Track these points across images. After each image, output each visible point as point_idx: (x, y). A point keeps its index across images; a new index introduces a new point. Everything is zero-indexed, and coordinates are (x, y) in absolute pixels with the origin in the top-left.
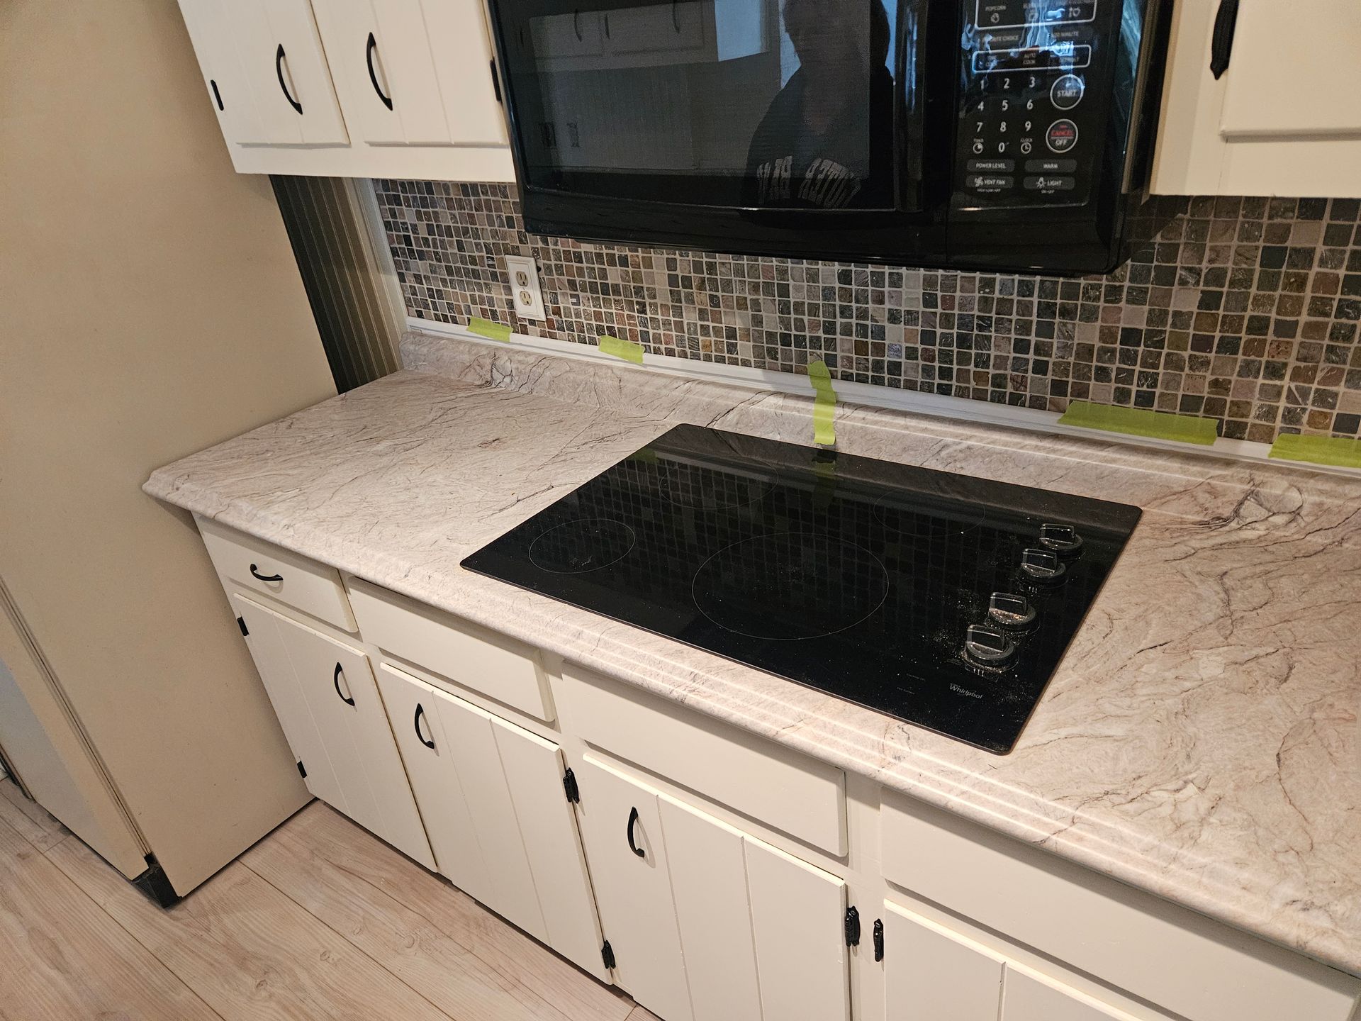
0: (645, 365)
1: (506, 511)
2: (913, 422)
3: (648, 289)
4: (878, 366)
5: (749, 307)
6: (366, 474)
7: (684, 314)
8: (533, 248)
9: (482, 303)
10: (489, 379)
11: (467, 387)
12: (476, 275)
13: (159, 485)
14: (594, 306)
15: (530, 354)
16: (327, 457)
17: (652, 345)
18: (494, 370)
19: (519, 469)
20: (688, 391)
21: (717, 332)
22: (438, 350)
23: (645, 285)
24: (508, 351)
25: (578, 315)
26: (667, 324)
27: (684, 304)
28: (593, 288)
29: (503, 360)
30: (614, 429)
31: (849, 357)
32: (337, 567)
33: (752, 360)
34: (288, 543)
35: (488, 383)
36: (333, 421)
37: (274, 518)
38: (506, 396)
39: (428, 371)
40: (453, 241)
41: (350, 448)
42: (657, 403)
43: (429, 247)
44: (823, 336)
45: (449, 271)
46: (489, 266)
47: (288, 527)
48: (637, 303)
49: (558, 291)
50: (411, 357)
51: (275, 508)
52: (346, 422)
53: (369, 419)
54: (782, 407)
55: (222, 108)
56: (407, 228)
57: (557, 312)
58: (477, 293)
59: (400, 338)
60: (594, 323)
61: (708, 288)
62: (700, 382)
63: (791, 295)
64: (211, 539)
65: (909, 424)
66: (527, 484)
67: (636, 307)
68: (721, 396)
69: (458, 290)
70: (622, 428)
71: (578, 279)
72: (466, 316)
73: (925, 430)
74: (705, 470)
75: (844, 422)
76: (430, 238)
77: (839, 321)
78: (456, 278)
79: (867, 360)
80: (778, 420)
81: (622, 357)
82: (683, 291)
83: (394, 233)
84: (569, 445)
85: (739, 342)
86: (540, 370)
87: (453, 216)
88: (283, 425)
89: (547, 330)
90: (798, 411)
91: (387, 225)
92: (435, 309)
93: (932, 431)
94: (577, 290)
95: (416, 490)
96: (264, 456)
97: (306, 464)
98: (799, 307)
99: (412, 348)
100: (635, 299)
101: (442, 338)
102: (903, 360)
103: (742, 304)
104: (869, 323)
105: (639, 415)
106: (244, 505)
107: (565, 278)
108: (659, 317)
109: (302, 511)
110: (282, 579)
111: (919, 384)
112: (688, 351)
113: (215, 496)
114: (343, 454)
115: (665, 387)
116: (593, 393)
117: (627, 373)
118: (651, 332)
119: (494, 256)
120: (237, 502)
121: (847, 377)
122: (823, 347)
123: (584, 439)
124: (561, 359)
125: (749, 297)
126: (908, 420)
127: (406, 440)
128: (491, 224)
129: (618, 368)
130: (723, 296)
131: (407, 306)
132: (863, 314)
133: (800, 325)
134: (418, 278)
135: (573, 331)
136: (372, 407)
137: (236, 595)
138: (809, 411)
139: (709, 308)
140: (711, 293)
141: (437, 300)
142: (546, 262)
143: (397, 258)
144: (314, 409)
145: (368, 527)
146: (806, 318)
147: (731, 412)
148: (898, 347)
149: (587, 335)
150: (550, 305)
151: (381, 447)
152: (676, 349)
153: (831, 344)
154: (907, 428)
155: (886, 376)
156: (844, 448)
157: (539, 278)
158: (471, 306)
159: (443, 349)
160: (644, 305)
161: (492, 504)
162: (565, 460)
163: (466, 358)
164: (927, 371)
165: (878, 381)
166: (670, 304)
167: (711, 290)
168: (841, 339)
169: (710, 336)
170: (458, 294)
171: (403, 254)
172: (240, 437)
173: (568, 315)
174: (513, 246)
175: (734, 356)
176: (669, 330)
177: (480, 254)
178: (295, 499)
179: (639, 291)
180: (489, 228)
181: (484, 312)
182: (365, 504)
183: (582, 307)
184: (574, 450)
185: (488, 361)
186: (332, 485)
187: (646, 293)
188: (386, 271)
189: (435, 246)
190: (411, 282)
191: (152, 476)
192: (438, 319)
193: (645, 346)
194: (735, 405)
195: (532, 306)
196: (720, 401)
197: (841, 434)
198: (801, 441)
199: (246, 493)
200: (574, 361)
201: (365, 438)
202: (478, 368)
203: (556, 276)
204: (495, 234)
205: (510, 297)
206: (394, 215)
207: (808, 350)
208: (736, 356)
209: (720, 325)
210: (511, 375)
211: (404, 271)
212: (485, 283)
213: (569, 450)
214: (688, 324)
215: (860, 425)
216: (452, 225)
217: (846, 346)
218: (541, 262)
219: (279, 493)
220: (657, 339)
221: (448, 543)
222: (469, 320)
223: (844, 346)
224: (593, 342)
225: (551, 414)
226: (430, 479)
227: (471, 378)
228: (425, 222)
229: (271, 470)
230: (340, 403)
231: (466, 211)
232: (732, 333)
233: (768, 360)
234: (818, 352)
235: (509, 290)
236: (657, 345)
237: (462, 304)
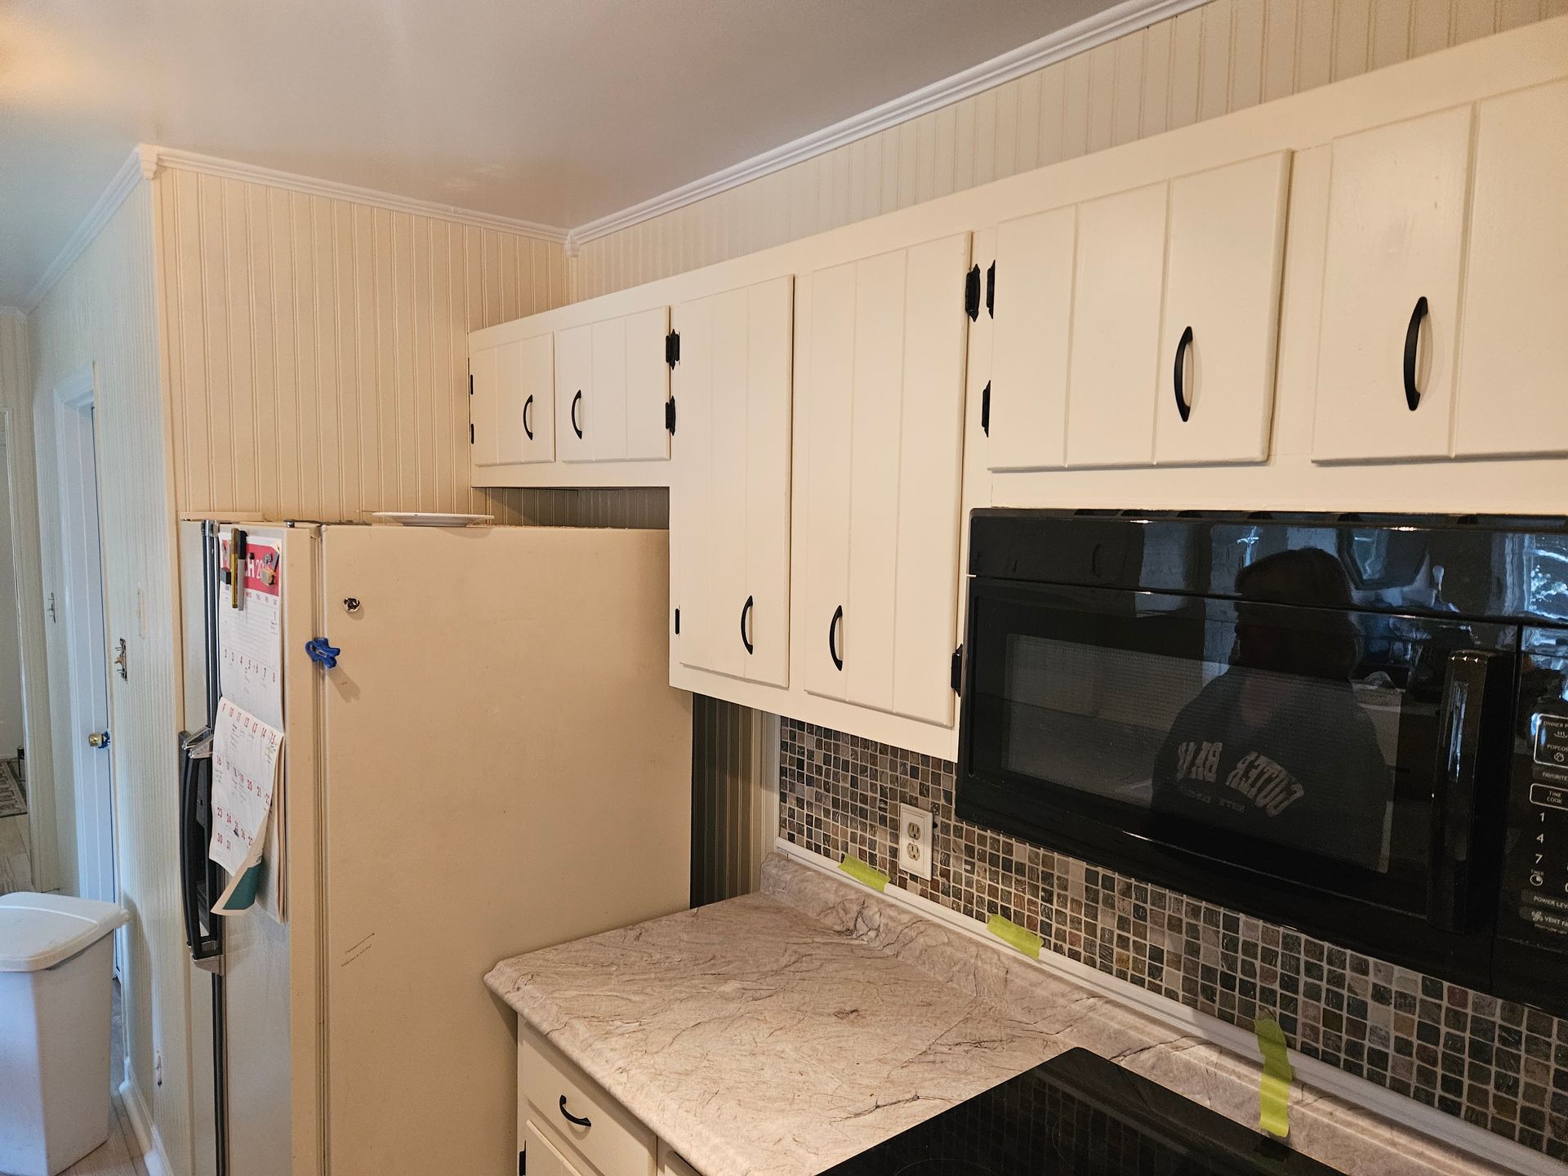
0: (1040, 962)
1: (862, 1117)
2: (1403, 1139)
3: (1059, 878)
4: (1354, 1049)
5: (1184, 931)
6: (709, 1022)
7: (1099, 917)
8: (933, 803)
9: (863, 842)
10: (852, 927)
11: (825, 931)
12: (863, 813)
13: (501, 980)
14: (990, 880)
15: (905, 912)
16: (671, 987)
17: (1053, 940)
18: (859, 920)
19: (880, 1060)
20: (1092, 1008)
21: (1139, 948)
22: (802, 881)
23: (1056, 873)
24: (879, 901)
25: (969, 884)
26: (1076, 922)
27: (1100, 906)
28: (994, 860)
29: (872, 910)
30: (993, 1032)
31: (1314, 1027)
32: (658, 1134)
33: (1181, 993)
34: (618, 1091)
35: (849, 932)
36: (681, 940)
37: (609, 1055)
38: (867, 953)
39: (786, 900)
40: (848, 775)
41: (696, 982)
42: (1049, 1012)
43: (821, 775)
44: (1280, 991)
45: (835, 803)
46: (880, 809)
47: (622, 1070)
48: (1043, 889)
49: (952, 853)
50: (771, 881)
51: (614, 1042)
52: (694, 946)
53: (718, 947)
54: (1216, 1065)
55: (677, 631)
56: (803, 753)
57: (945, 874)
58: (859, 832)
59: (763, 858)
60: (987, 898)
61: (1134, 896)
62: (1109, 1002)
63: (1240, 932)
64: (527, 1051)
65: (1396, 1139)
66: (888, 1085)
67: (1041, 893)
68: (1136, 1028)
69: (839, 824)
70: (1003, 1035)
71: (977, 847)
72: (841, 852)
73: (1420, 1155)
74: (1098, 1113)
75: (1303, 1110)
76: (824, 767)
77: (1303, 979)
78: (840, 811)
79: (1340, 1037)
80: (1211, 1082)
81: (1014, 944)
82: (1102, 892)
83: (788, 754)
84: (939, 1042)
85: (1165, 968)
86: (913, 934)
87: (855, 753)
88: (632, 934)
89: (929, 890)
90: (1239, 1077)
91: (784, 746)
92: (810, 836)
93: (1431, 1160)
94: (974, 858)
95: (762, 1059)
96: (608, 969)
97: (649, 990)
98: (1249, 948)
99: (774, 871)
100: (1041, 885)
101: (809, 869)
102: (1391, 1051)
103: (1175, 925)
104: (1345, 993)
105: (1024, 1020)
106: (580, 1027)
107: (963, 842)
108: (1068, 912)
109: (639, 1054)
110: (590, 1125)
111: (1412, 1089)
112: (1098, 960)
113: (555, 1008)
114: (689, 987)
115: (1063, 995)
116: (972, 977)
117: (1016, 965)
118: (1055, 925)
119: (888, 801)
120: (574, 1022)
121: (1308, 1051)
122: (1278, 1004)
123: (957, 1037)
124: (940, 926)
125: (1185, 920)
126: (1395, 1133)
127: (754, 985)
128: (893, 768)
129: (1006, 955)
130: (1151, 910)
131: (780, 826)
132: (1337, 980)
133: (1249, 969)
134: (800, 802)
135: (960, 900)
136: (722, 933)
137: (529, 1123)
138: (1253, 1081)
139: (1132, 919)
140: (1137, 902)
141: (814, 828)
142: (944, 820)
143: (784, 778)
144: (664, 921)
145: (707, 1096)
146: (1258, 964)
147: (1146, 1052)
148: (1383, 1033)
149: (975, 908)
150: (939, 865)
151: (729, 987)
152: (1083, 953)
153: (1289, 1003)
154: (1394, 1144)
155: (1366, 1066)
156: (1300, 1146)
157: (933, 835)
158: (850, 843)
159: (808, 881)
160: (1051, 894)
161: (846, 1103)
162: (934, 1062)
163: (832, 898)
164: (1426, 1076)
165: (1353, 1069)
166: (1084, 901)
167: (1136, 899)
168: (1304, 1002)
169: (1129, 951)
170: (839, 828)
171: (792, 775)
172: (588, 939)
173: (958, 879)
174: (911, 797)
175: (1158, 982)
176: (1077, 929)
177: (874, 795)
178: (634, 1035)
179: (1047, 877)
180: (890, 773)
181: (862, 853)
182: (706, 1063)
183: (975, 877)
184: (945, 1049)
185: (855, 908)
186: (673, 1026)
187: (1056, 881)
188: (769, 787)
189: (827, 776)
190: (791, 803)
191: (497, 967)
192: (809, 847)
193: (1044, 939)
194: (1153, 1043)
195: (918, 860)
196: (1132, 1033)
197: (1297, 1125)
198: (1240, 1118)
199: (586, 1014)
200: (954, 933)
201: (713, 972)
202: (841, 913)
203: (952, 837)
204: (894, 780)
205: (895, 846)
206: (793, 738)
207: (1258, 1002)
208: (1160, 983)
209: (1144, 942)
210: (878, 930)
211: (787, 792)
212: (870, 824)
213: (940, 1049)
214: (1103, 929)
215: (1326, 1120)
216: (851, 760)
217: (1311, 1012)
218: (939, 819)
219: (619, 1023)
220: (1061, 935)
221: (793, 1146)
222: (843, 857)
223: (1308, 1012)
224: (980, 917)
225: (918, 991)
226: (779, 1047)
227: (830, 921)
228: (824, 751)
229: (614, 990)
230: (690, 920)
231: (870, 751)
232: (1157, 954)
233: (1201, 998)
234: (1271, 1008)
235: (895, 838)
236: (1059, 943)
237: (840, 839)
